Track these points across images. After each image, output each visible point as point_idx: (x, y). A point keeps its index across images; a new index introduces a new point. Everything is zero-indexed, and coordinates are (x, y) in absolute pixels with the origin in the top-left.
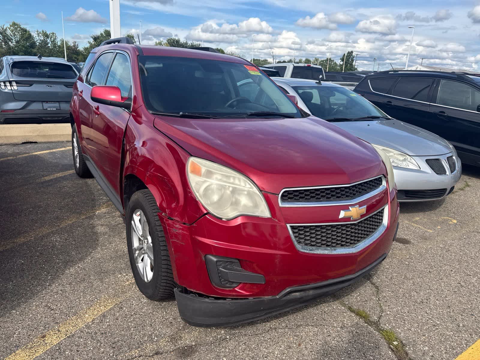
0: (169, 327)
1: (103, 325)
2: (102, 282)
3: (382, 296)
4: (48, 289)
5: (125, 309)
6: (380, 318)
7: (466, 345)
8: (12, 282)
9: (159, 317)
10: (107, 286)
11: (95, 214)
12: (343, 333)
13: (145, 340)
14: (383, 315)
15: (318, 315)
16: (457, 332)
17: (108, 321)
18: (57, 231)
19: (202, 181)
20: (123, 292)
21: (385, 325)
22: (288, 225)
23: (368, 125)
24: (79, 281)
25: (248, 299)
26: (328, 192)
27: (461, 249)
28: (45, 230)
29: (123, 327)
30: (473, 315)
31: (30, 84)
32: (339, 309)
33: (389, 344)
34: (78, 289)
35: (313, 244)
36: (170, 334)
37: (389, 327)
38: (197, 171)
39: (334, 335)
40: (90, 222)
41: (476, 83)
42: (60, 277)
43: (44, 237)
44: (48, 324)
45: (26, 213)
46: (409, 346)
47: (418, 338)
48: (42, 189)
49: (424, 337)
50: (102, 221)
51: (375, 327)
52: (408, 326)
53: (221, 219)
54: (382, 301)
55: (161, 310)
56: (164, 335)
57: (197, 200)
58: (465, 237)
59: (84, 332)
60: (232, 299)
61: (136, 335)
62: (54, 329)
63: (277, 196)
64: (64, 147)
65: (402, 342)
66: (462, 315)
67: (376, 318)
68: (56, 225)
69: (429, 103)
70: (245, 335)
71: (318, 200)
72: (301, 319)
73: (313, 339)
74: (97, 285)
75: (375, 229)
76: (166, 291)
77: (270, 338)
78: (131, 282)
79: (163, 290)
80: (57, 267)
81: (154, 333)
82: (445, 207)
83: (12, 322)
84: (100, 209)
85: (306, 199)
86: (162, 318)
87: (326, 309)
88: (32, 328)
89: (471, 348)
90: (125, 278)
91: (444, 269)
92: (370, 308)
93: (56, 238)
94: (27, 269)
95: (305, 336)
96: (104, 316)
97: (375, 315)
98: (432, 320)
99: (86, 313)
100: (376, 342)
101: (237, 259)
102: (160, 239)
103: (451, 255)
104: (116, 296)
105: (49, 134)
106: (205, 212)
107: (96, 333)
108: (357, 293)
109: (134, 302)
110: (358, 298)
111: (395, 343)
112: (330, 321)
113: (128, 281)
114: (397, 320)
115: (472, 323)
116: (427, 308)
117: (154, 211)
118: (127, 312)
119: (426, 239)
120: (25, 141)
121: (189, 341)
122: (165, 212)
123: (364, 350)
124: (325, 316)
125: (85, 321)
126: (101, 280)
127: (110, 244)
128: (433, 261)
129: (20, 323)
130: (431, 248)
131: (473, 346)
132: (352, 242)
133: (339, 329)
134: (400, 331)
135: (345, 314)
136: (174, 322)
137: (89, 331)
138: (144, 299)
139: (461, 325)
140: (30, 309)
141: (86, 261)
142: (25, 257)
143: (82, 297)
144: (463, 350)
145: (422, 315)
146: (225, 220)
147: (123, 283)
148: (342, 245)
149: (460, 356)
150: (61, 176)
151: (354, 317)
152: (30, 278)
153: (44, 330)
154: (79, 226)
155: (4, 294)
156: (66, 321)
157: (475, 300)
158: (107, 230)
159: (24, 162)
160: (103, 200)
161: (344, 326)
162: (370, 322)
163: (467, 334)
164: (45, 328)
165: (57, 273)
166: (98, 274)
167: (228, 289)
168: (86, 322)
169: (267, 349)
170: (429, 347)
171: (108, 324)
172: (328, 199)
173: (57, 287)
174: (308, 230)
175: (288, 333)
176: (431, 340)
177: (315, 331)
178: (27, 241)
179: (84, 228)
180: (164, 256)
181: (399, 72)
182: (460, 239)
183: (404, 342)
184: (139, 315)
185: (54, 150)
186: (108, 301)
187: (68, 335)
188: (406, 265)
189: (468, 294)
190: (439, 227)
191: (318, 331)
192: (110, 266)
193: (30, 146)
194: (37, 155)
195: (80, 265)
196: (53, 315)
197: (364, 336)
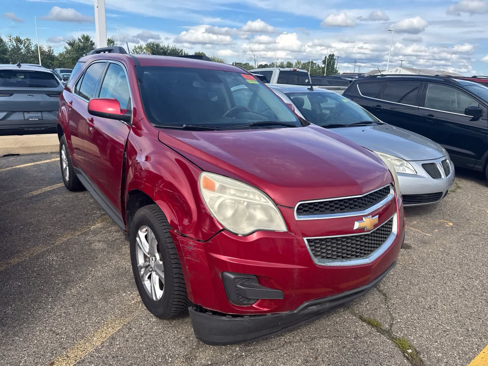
0: (182, 347)
1: (113, 348)
2: (106, 302)
3: (391, 303)
4: (51, 312)
5: (134, 329)
6: (391, 325)
7: (478, 349)
8: (11, 306)
9: (171, 337)
10: (112, 306)
11: (91, 229)
12: (357, 343)
13: (159, 362)
14: (394, 323)
15: (331, 327)
16: (467, 336)
17: (118, 343)
18: (52, 249)
19: (217, 197)
20: (130, 312)
21: (398, 333)
22: (305, 239)
23: (363, 131)
24: (82, 303)
25: (265, 315)
26: (342, 203)
27: (460, 252)
28: (40, 249)
29: (134, 349)
30: (480, 318)
31: (10, 94)
32: (350, 319)
33: (404, 352)
34: (82, 311)
35: (329, 256)
36: (184, 354)
37: (402, 335)
38: (210, 187)
39: (349, 347)
40: (86, 238)
41: (462, 86)
42: (62, 298)
43: (39, 256)
44: (55, 350)
45: (17, 232)
46: (423, 353)
47: (431, 345)
48: (31, 205)
49: (436, 344)
50: (98, 237)
51: (388, 335)
52: (419, 333)
53: (237, 234)
54: (391, 308)
55: (172, 329)
56: (179, 355)
57: (212, 216)
58: (462, 239)
59: (95, 356)
60: (250, 316)
61: (149, 357)
62: (62, 355)
63: (293, 209)
64: (49, 159)
65: (415, 349)
66: (469, 319)
67: (388, 327)
68: (50, 242)
69: (418, 107)
70: (261, 351)
71: (332, 212)
72: (315, 331)
73: (330, 352)
74: (102, 306)
75: (386, 238)
76: (178, 309)
77: (286, 353)
78: (136, 300)
79: (175, 309)
80: (58, 288)
81: (167, 354)
82: (439, 210)
83: (16, 349)
84: (94, 224)
85: (321, 211)
86: (174, 338)
87: (338, 320)
88: (38, 354)
89: (482, 352)
90: (130, 297)
91: (446, 273)
92: (380, 316)
93: (52, 257)
94: (26, 292)
95: (321, 348)
96: (113, 338)
97: (386, 323)
98: (442, 326)
99: (94, 336)
100: (390, 351)
101: (255, 275)
102: (172, 257)
103: (452, 259)
104: (123, 316)
105: (31, 146)
106: (221, 228)
107: (107, 357)
108: (366, 302)
109: (143, 321)
110: (368, 306)
111: (410, 351)
112: (343, 331)
113: (133, 300)
114: (409, 327)
115: (480, 326)
116: (436, 314)
117: (163, 228)
118: (137, 332)
119: (425, 243)
120: (7, 154)
121: (204, 361)
122: (177, 229)
123: (379, 360)
124: (338, 327)
125: (93, 345)
126: (106, 300)
127: (110, 261)
128: (435, 265)
129: (25, 350)
130: (431, 252)
131: (484, 350)
132: (366, 252)
133: (353, 339)
134: (412, 338)
135: (357, 324)
136: (186, 341)
137: (99, 355)
138: (152, 318)
139: (470, 329)
140: (34, 335)
141: (87, 281)
142: (22, 278)
143: (88, 319)
144: (475, 354)
145: (432, 321)
146: (241, 236)
147: (128, 303)
148: (357, 256)
149: (473, 361)
150: (49, 190)
151: (366, 327)
152: (30, 301)
153: (51, 356)
154: (76, 244)
155: (3, 320)
156: (74, 345)
157: (480, 303)
158: (105, 246)
159: (8, 176)
160: (97, 214)
161: (357, 336)
162: (382, 330)
163: (477, 338)
164: (53, 354)
165: (57, 294)
166: (101, 294)
167: (245, 306)
168: (95, 346)
169: (284, 364)
170: (443, 354)
171: (118, 346)
172: (342, 210)
173: (60, 310)
174: (324, 242)
175: (303, 346)
176: (443, 346)
177: (330, 343)
178: (22, 261)
179: (80, 245)
180: (176, 274)
181: (387, 76)
182: (458, 242)
183: (418, 349)
184: (150, 335)
185: (39, 163)
186: (115, 322)
187: (78, 361)
188: (410, 270)
189: (473, 298)
190: (437, 231)
191: (333, 342)
192: (113, 284)
193: (13, 158)
194: (20, 168)
195: (81, 285)
196: (59, 340)
197: (378, 345)
